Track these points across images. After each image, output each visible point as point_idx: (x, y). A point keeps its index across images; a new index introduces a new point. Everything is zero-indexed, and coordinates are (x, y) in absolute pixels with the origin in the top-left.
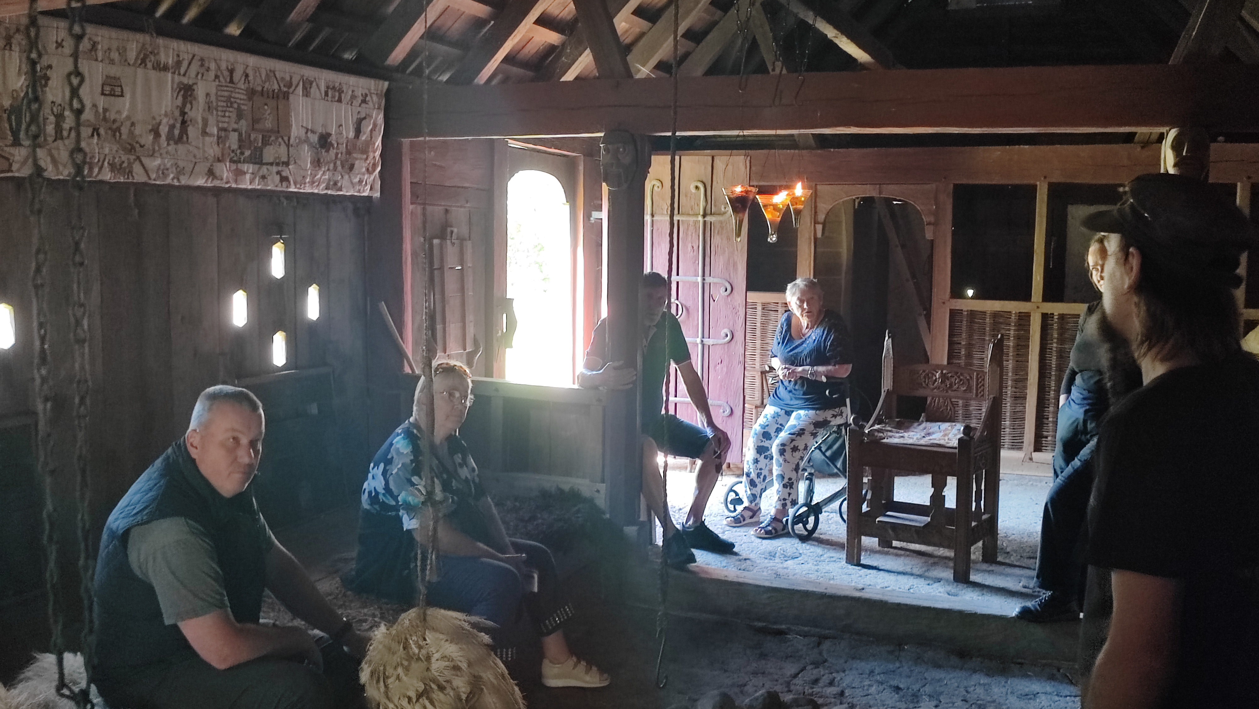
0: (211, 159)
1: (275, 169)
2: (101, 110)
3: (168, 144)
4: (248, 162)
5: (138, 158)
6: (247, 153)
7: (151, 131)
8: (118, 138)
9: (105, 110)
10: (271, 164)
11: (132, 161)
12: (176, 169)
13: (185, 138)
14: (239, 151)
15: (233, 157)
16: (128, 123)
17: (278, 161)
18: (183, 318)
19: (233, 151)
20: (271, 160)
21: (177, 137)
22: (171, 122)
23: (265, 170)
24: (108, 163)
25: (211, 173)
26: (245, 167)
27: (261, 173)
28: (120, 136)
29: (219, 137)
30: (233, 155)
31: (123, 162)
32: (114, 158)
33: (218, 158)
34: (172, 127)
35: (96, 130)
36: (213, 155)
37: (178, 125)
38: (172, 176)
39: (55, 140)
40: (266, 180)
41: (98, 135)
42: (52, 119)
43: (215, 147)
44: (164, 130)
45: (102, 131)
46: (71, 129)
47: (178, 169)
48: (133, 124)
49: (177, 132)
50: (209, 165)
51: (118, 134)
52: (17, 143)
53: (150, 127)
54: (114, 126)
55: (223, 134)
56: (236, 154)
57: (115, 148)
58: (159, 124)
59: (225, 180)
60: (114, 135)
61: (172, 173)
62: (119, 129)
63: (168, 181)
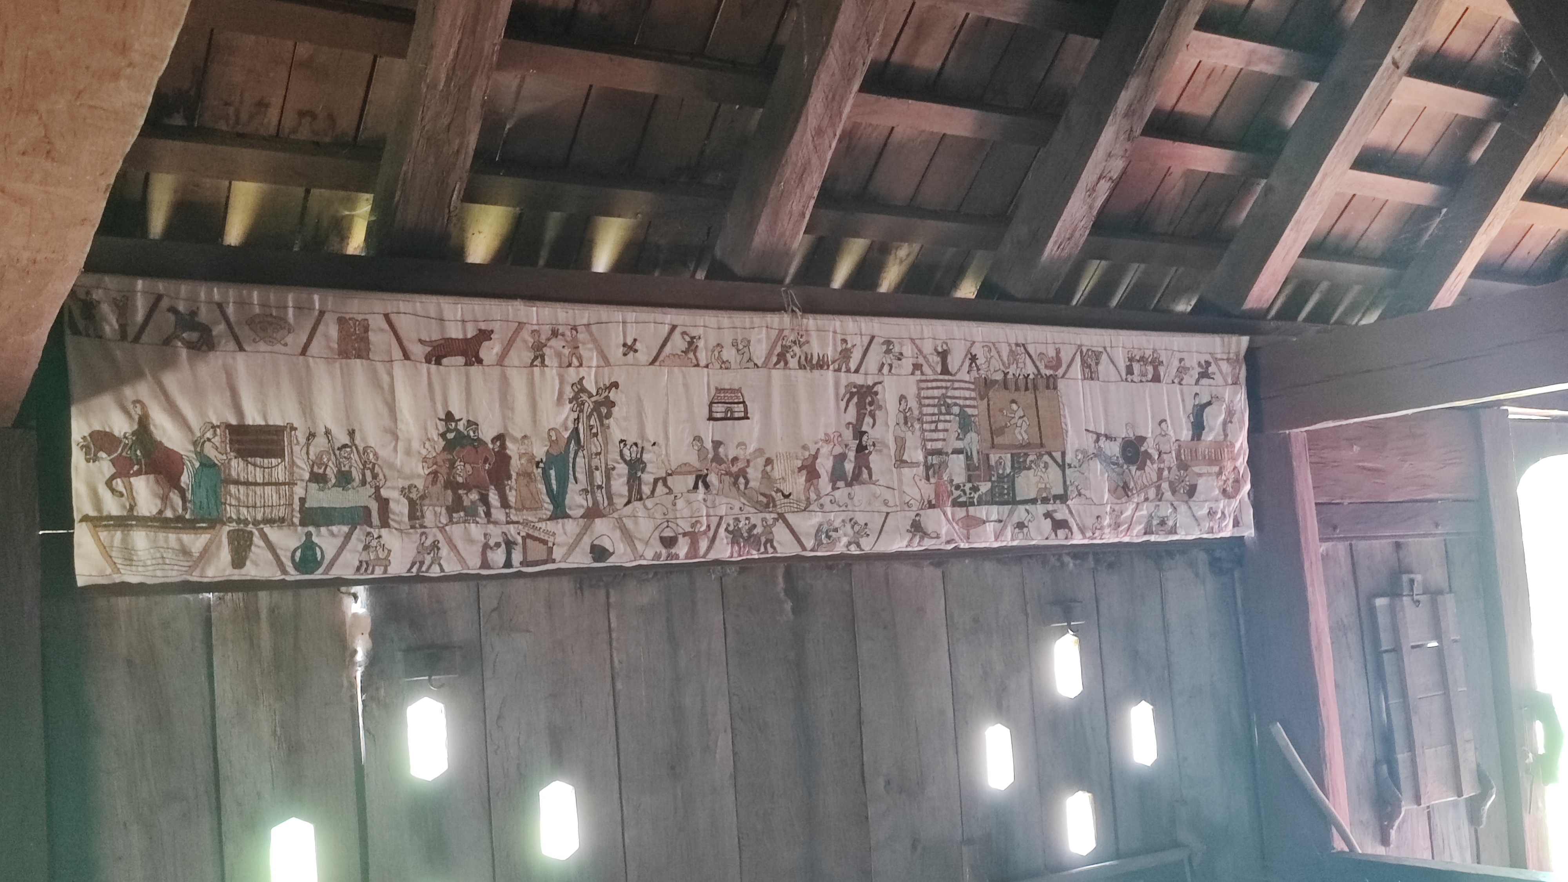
0: (915, 505)
1: (1041, 509)
2: (709, 445)
3: (834, 488)
4: (987, 503)
5: (781, 516)
6: (985, 487)
7: (800, 469)
8: (742, 487)
9: (717, 444)
10: (1033, 501)
11: (770, 522)
12: (853, 527)
13: (865, 475)
14: (969, 485)
15: (960, 496)
16: (761, 461)
17: (1044, 495)
18: (888, 783)
19: (958, 487)
20: (1032, 495)
21: (850, 475)
22: (838, 450)
23: (1024, 514)
24: (726, 530)
25: (917, 528)
26: (982, 512)
27: (1015, 519)
28: (747, 482)
29: (928, 467)
30: (957, 493)
31: (755, 526)
32: (737, 520)
33: (930, 502)
34: (840, 459)
35: (701, 479)
36: (918, 497)
37: (851, 455)
38: (844, 540)
39: (629, 502)
40: (1025, 530)
41: (707, 486)
42: (622, 469)
43: (923, 483)
44: (825, 465)
45: (713, 479)
46: (656, 481)
47: (857, 528)
48: (769, 461)
49: (849, 466)
50: (912, 515)
51: (742, 480)
52: (560, 513)
53: (799, 463)
54: (734, 469)
55: (935, 460)
56: (964, 491)
57: (737, 505)
58: (815, 457)
59: (944, 538)
60: (735, 483)
61: (845, 535)
62: (743, 473)
63: (840, 548)
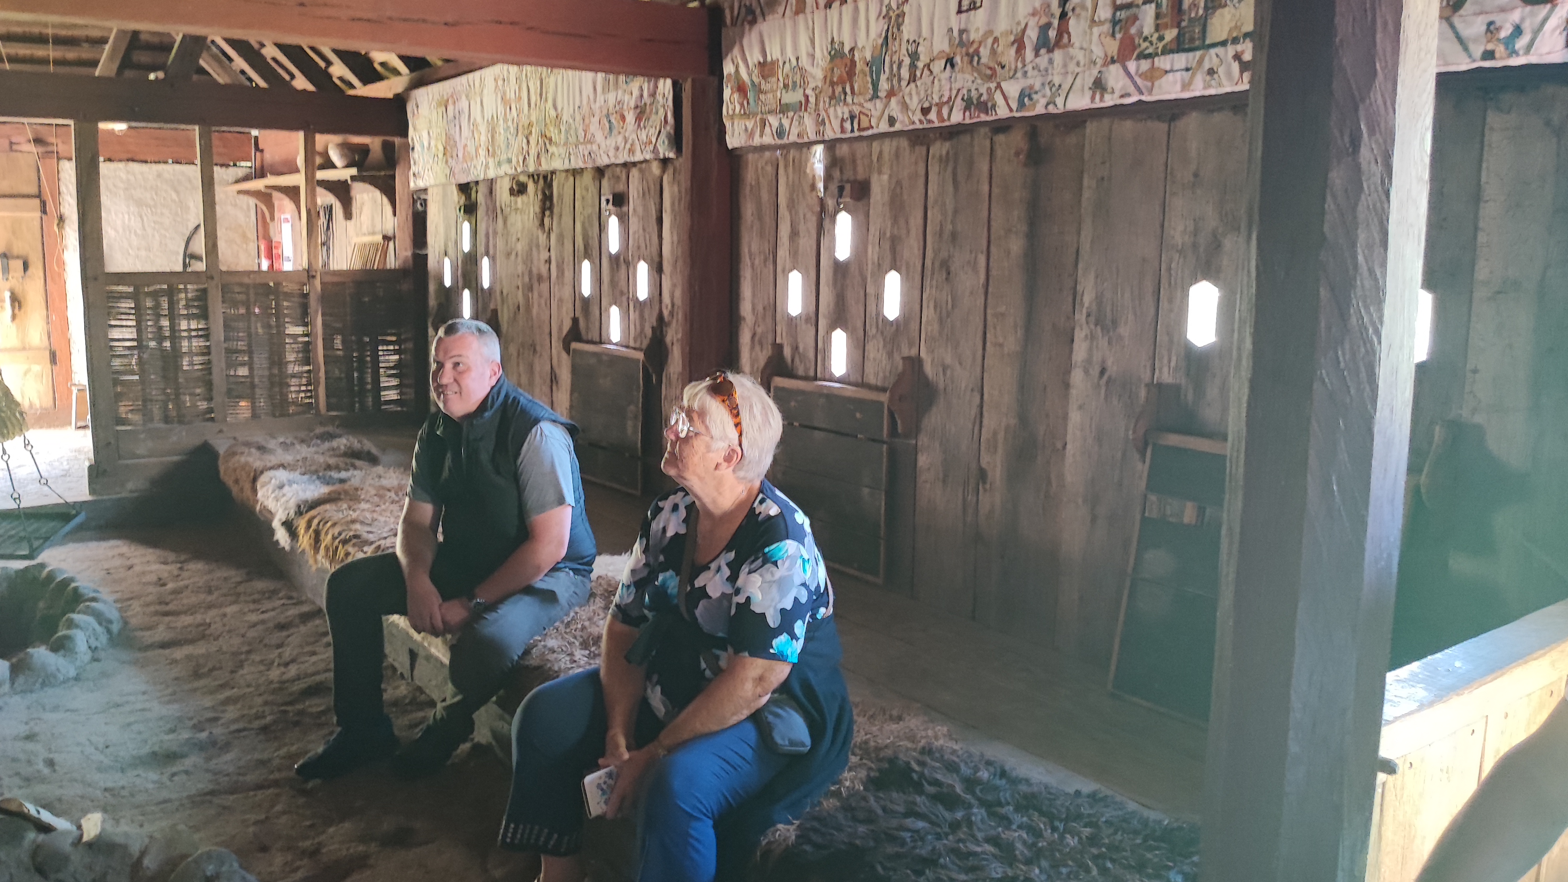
0: (1100, 63)
1: (1231, 50)
2: (956, 33)
3: (1037, 56)
4: (1172, 51)
5: (999, 86)
6: (1173, 35)
7: (1013, 43)
9: (962, 32)
14: (1156, 35)
15: (1147, 48)
16: (990, 41)
17: (1235, 34)
19: (1146, 39)
21: (1053, 41)
22: (1044, 20)
24: (962, 99)
25: (1099, 85)
28: (979, 59)
29: (1115, 23)
30: (1144, 45)
31: (982, 94)
32: (970, 90)
33: (1112, 57)
34: (1045, 29)
35: (950, 62)
36: (1103, 54)
37: (1056, 23)
38: (1043, 102)
39: (909, 84)
41: (953, 66)
42: (907, 60)
43: (1109, 40)
44: (1032, 34)
45: (958, 59)
46: (924, 66)
47: (1054, 89)
48: (996, 40)
49: (1052, 34)
50: (1096, 72)
51: (976, 58)
52: (875, 96)
53: (1012, 38)
54: (971, 50)
56: (1151, 43)
57: (971, 78)
58: (1024, 31)
60: (971, 62)
61: (1044, 96)
62: (977, 52)
63: (1039, 108)
